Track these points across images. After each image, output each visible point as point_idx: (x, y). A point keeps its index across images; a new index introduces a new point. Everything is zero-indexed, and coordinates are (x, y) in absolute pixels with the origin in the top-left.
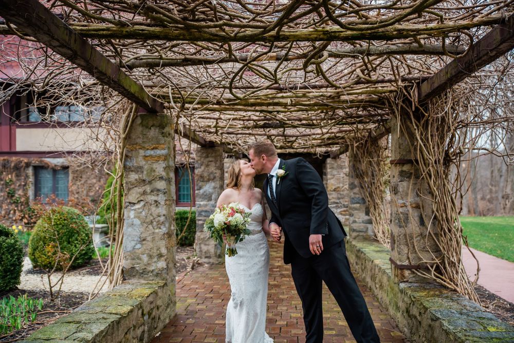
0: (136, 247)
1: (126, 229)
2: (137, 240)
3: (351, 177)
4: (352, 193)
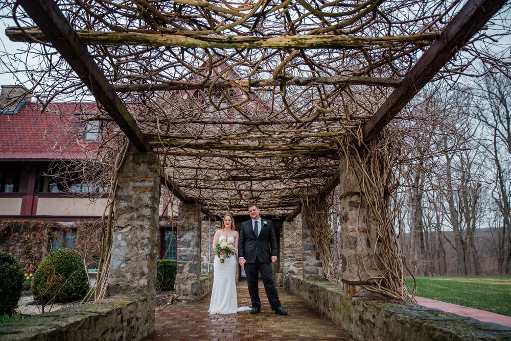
0: (122, 266)
1: (114, 250)
2: (123, 260)
3: (304, 228)
4: (305, 241)
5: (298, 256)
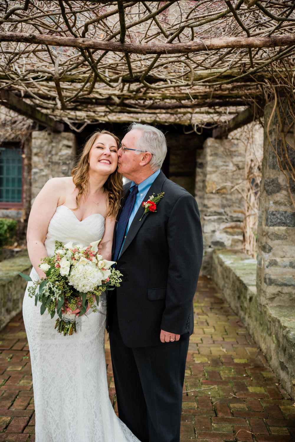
3: (272, 167)
4: (271, 202)
5: (235, 212)
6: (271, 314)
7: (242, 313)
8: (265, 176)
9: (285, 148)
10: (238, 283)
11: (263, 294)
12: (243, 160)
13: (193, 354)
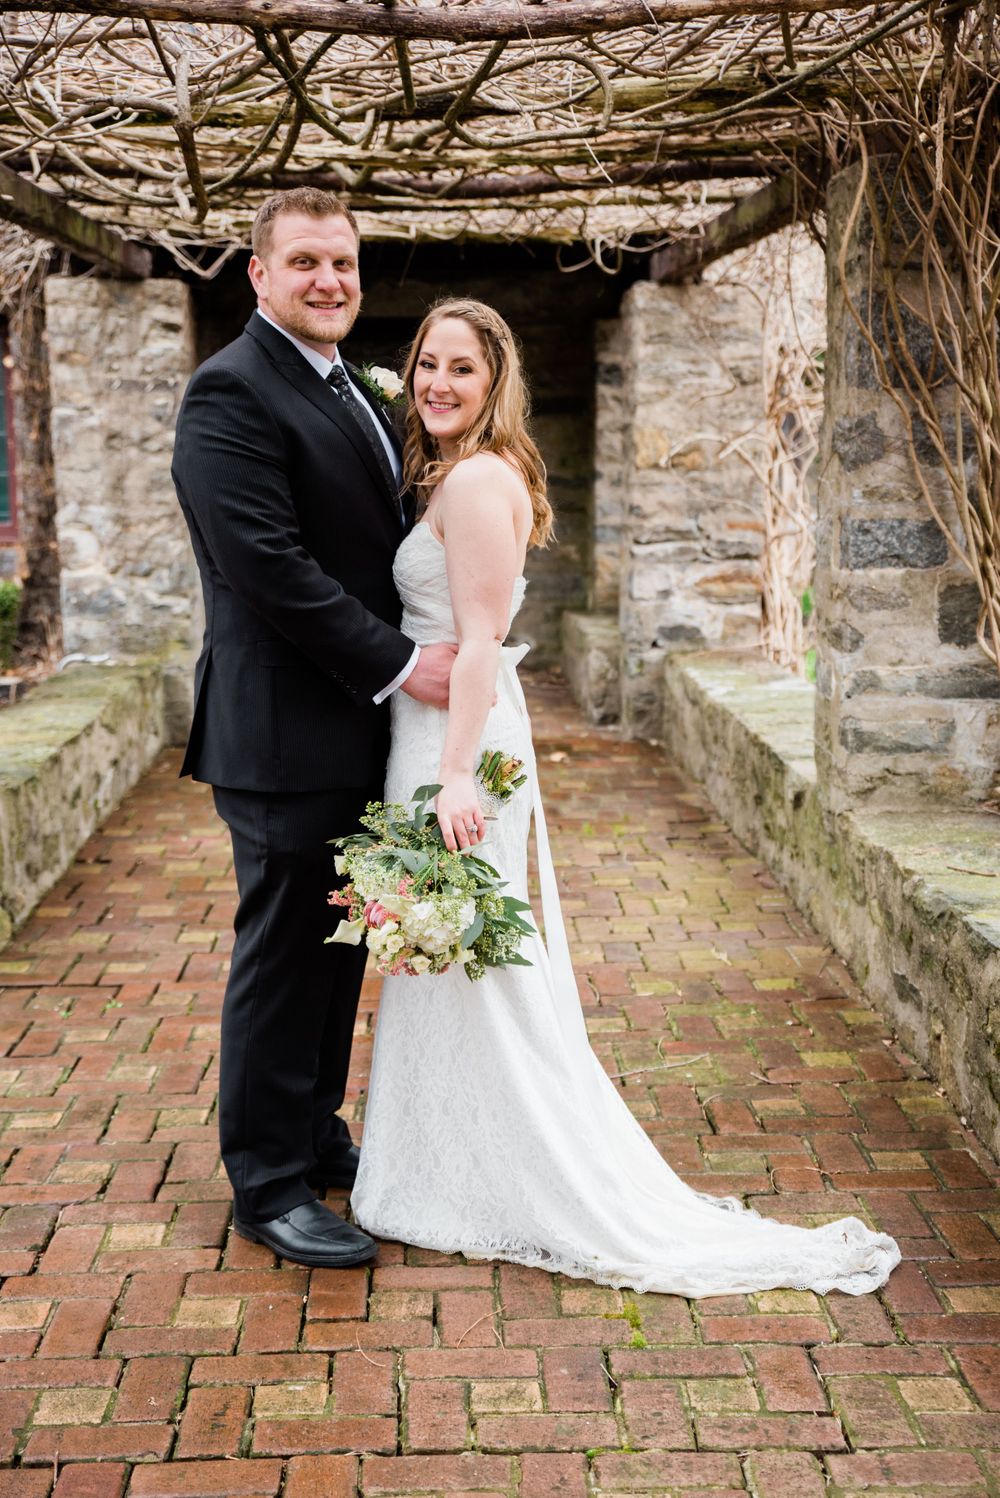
3: (855, 380)
4: (857, 493)
5: (732, 526)
6: (864, 838)
7: (770, 848)
8: (834, 408)
9: (898, 319)
10: (753, 754)
11: (837, 781)
12: (755, 352)
13: (629, 971)
